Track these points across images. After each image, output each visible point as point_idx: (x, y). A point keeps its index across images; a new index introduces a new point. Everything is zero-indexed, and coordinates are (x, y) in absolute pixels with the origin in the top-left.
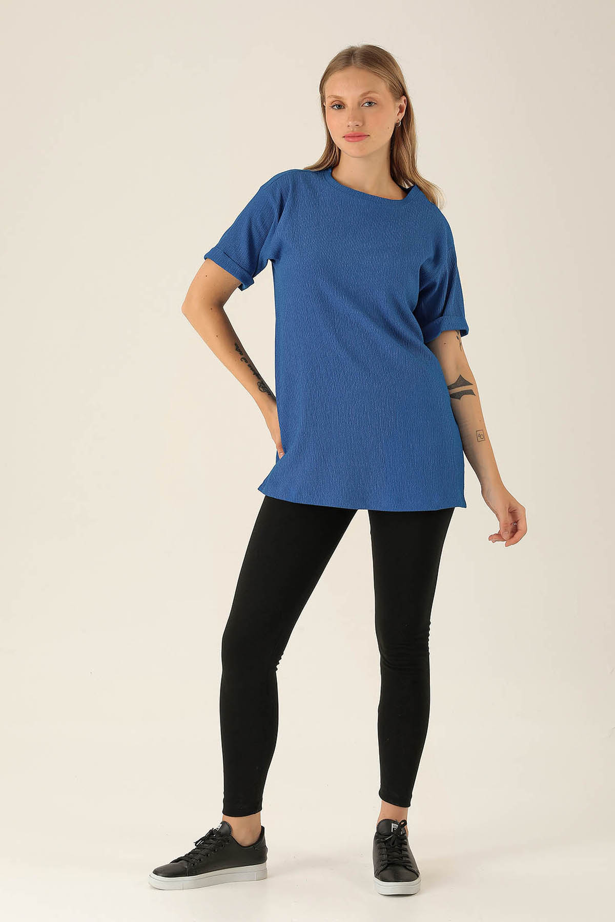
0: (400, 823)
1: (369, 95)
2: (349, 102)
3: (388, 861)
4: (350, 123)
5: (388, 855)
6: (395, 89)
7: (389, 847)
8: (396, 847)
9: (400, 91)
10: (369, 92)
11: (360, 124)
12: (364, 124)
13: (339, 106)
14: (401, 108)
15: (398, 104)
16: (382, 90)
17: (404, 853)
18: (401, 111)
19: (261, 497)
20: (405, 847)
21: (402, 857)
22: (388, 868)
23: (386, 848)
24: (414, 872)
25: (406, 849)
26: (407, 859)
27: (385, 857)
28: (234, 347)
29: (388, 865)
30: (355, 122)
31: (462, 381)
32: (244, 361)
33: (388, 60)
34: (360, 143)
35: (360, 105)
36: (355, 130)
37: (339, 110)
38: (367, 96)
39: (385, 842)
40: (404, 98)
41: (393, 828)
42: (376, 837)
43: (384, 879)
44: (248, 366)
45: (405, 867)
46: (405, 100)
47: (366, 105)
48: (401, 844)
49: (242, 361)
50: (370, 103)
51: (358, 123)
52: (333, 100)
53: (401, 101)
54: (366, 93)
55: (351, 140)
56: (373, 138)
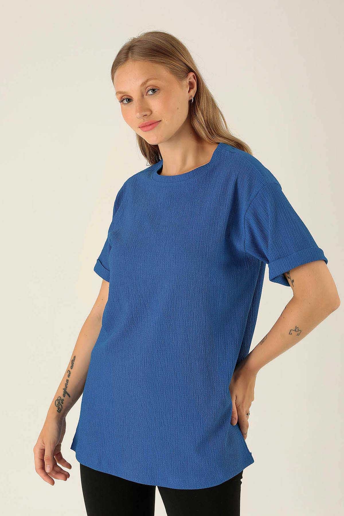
1: (149, 83)
2: (135, 96)
4: (138, 114)
6: (178, 70)
11: (148, 113)
12: (151, 112)
13: (128, 100)
14: (191, 84)
15: (186, 82)
16: (162, 75)
18: (191, 88)
30: (143, 113)
34: (155, 130)
35: (144, 95)
36: (145, 120)
37: (129, 104)
38: (147, 85)
40: (191, 75)
46: (194, 76)
47: (150, 92)
50: (153, 90)
51: (145, 113)
52: (120, 95)
53: (189, 78)
54: (145, 82)
55: (145, 129)
56: (165, 121)
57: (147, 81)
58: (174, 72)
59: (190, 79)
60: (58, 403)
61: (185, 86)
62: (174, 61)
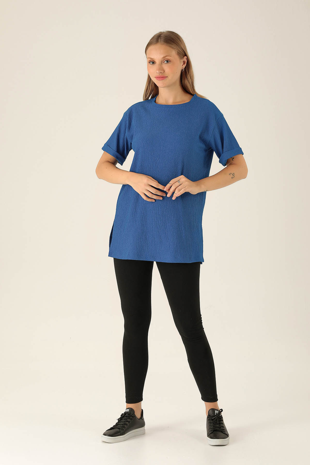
0: (220, 410)
1: (166, 58)
2: (158, 62)
3: (214, 429)
4: (158, 71)
5: (214, 426)
6: (180, 54)
7: (214, 422)
8: (218, 422)
9: (183, 54)
10: (166, 56)
11: (162, 72)
12: (164, 71)
13: (153, 63)
14: (184, 62)
15: (182, 61)
16: (173, 55)
17: (221, 425)
18: (184, 64)
20: (222, 422)
21: (220, 427)
22: (214, 432)
23: (213, 423)
24: (226, 434)
25: (223, 423)
26: (223, 428)
27: (212, 427)
29: (214, 431)
30: (160, 71)
33: (177, 39)
34: (163, 81)
35: (162, 62)
36: (160, 75)
37: (153, 65)
38: (165, 58)
39: (212, 420)
40: (186, 57)
41: (216, 413)
42: (208, 417)
43: (211, 438)
45: (222, 432)
46: (186, 58)
47: (166, 62)
48: (220, 421)
50: (167, 61)
51: (161, 71)
52: (150, 59)
53: (184, 59)
55: (158, 79)
56: (170, 78)
61: (181, 63)
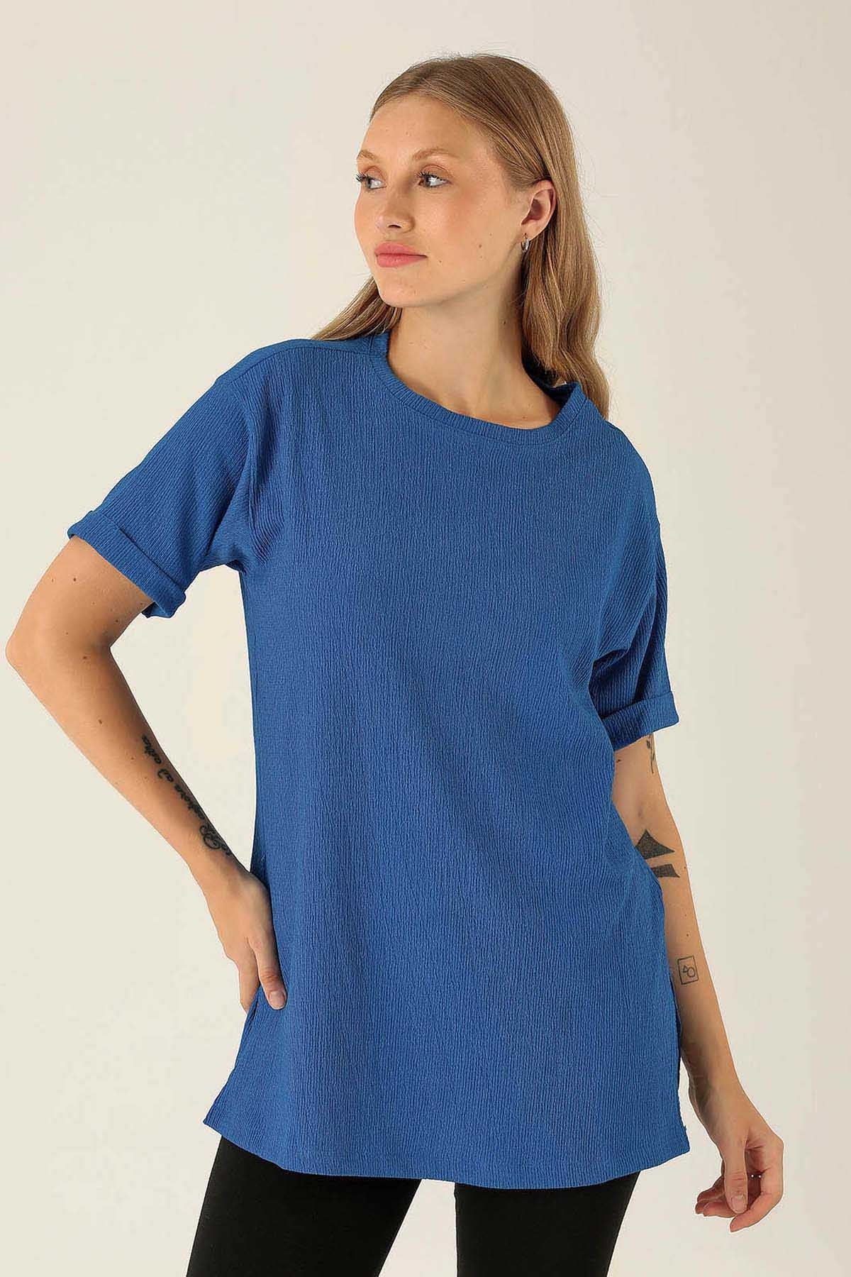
11: (404, 224)
12: (411, 225)
14: (536, 208)
18: (536, 215)
19: (213, 1139)
28: (142, 746)
31: (651, 847)
32: (164, 777)
44: (174, 791)
49: (160, 777)
51: (398, 221)
53: (537, 192)
54: (426, 152)
57: (432, 152)
58: (505, 158)
59: (538, 194)
60: (212, 839)
61: (519, 206)
62: (516, 135)
